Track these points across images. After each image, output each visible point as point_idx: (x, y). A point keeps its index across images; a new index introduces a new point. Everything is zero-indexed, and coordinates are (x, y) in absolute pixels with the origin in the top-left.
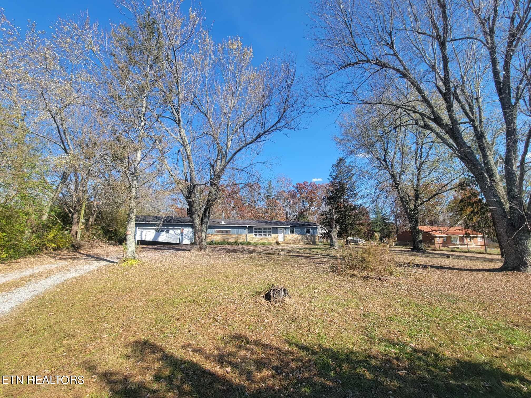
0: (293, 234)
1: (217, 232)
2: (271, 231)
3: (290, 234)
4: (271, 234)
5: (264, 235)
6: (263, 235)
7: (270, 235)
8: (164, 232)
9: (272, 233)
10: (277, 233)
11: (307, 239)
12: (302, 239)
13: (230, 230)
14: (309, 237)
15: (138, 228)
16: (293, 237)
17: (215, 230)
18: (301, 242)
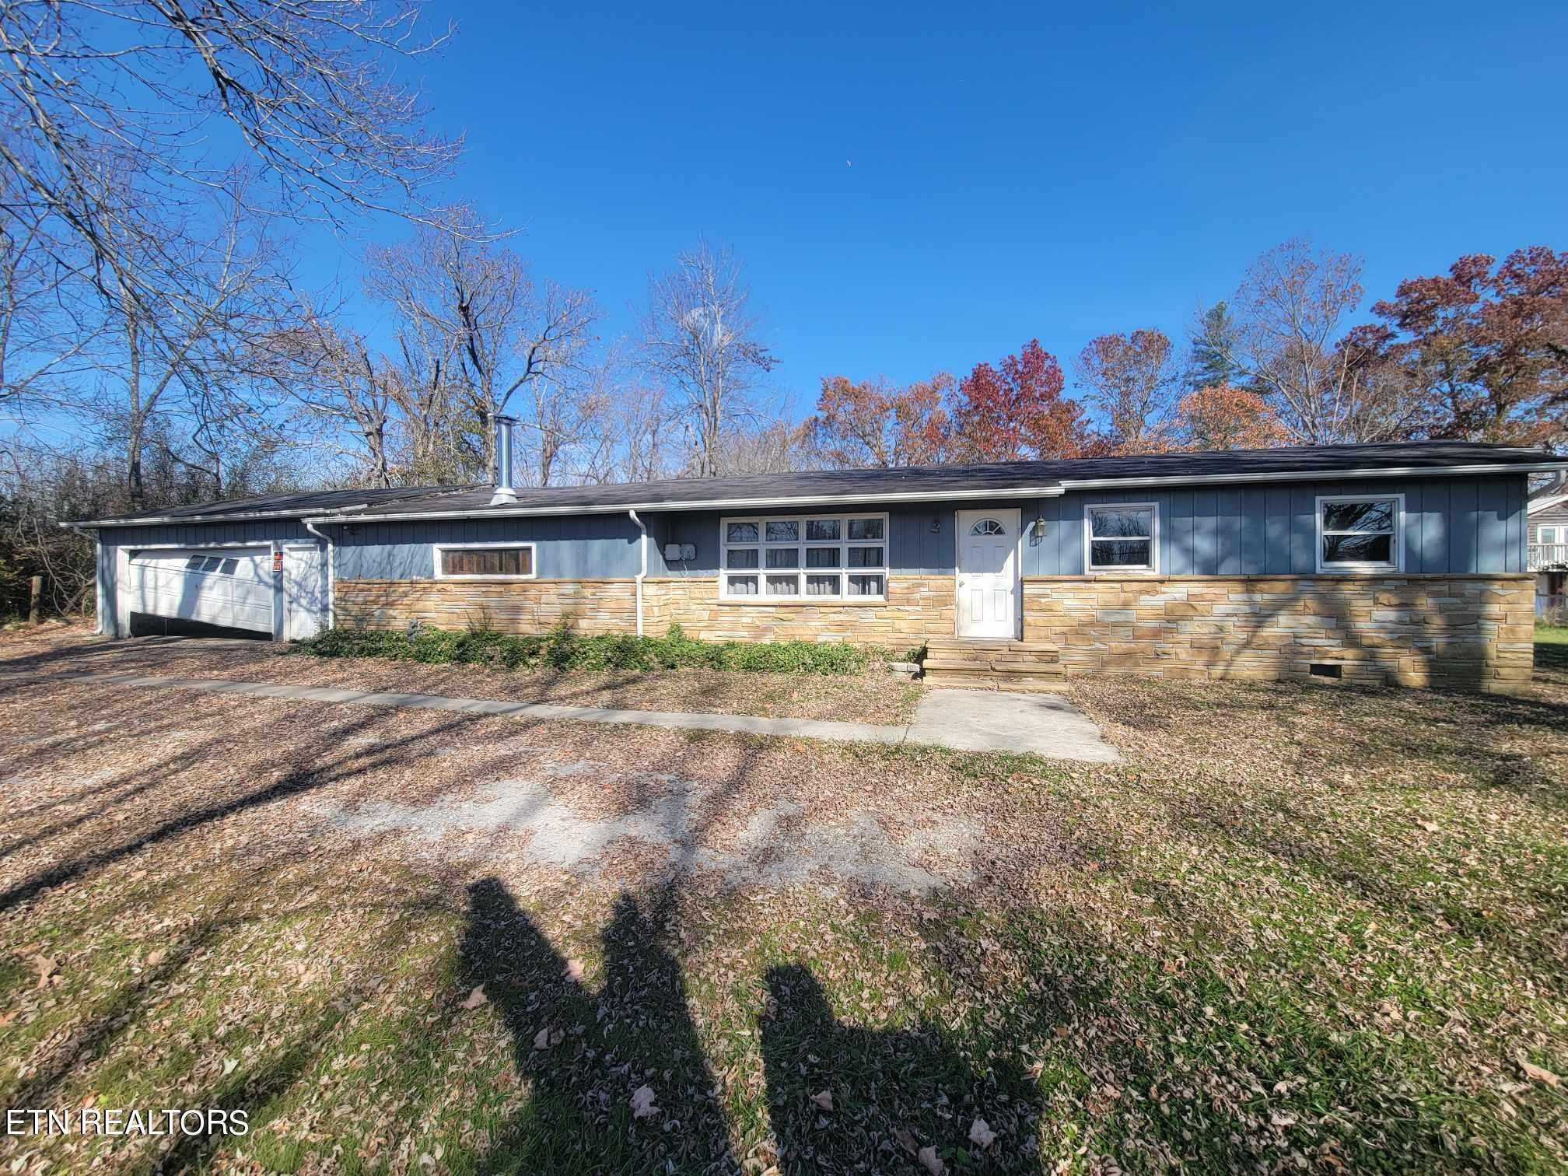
0: (1137, 570)
1: (454, 564)
2: (884, 543)
3: (1090, 570)
4: (886, 572)
5: (811, 579)
6: (803, 580)
7: (879, 579)
8: (214, 570)
9: (893, 565)
10: (943, 558)
11: (1338, 619)
12: (1259, 618)
13: (529, 549)
14: (1371, 603)
15: (122, 553)
16: (1126, 605)
17: (436, 551)
18: (1238, 652)
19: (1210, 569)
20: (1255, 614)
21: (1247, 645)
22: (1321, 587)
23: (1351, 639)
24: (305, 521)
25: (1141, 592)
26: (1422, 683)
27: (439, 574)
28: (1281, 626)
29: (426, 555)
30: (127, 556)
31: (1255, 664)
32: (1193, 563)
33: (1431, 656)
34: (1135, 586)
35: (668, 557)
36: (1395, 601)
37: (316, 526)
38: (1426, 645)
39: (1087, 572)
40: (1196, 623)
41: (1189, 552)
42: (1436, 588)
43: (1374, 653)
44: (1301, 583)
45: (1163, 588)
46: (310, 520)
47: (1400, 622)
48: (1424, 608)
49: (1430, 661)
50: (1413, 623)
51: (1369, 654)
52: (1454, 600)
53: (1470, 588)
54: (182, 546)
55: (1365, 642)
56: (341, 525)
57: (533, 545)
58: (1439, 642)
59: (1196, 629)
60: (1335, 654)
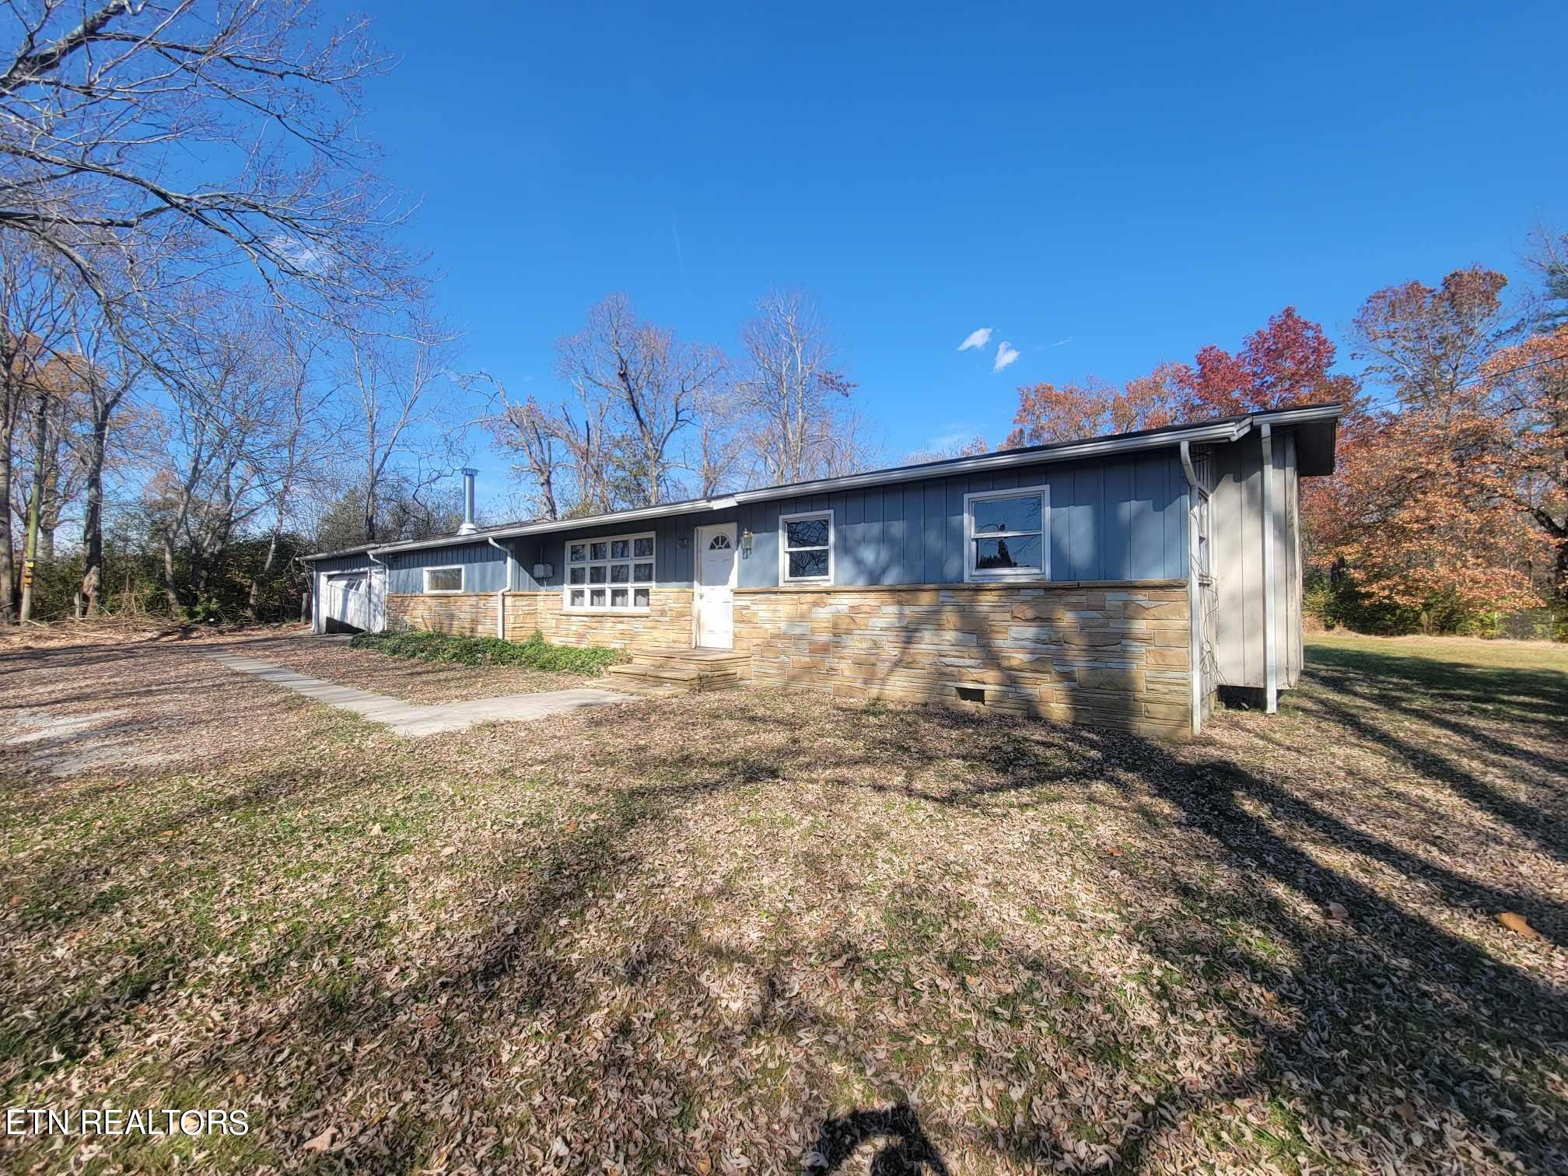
0: (815, 581)
1: (432, 582)
2: (653, 559)
3: (786, 581)
4: (652, 586)
5: (612, 593)
6: (608, 593)
7: (647, 593)
8: (353, 588)
9: (656, 580)
11: (978, 633)
12: (909, 633)
13: (459, 570)
14: (1008, 616)
15: (323, 578)
16: (803, 617)
17: (426, 573)
18: (891, 671)
19: (874, 579)
20: (906, 629)
21: (897, 664)
22: (962, 598)
23: (992, 658)
24: (369, 552)
25: (816, 604)
26: (1063, 717)
27: (427, 590)
28: (927, 644)
29: (421, 574)
30: (326, 579)
31: (906, 684)
32: (860, 573)
33: (1073, 684)
34: (809, 598)
35: (536, 575)
36: (1030, 613)
37: (375, 556)
38: (1066, 669)
39: (781, 584)
40: (855, 637)
41: (859, 563)
42: (1073, 599)
43: (1016, 677)
44: (941, 593)
45: (830, 600)
46: (373, 552)
47: (1037, 641)
48: (1064, 624)
49: (1073, 690)
50: (1053, 642)
51: (1011, 680)
52: (1095, 614)
53: (1113, 599)
54: (337, 572)
55: (1005, 663)
56: (389, 554)
57: (462, 567)
58: (1080, 665)
59: (856, 645)
60: (975, 677)
